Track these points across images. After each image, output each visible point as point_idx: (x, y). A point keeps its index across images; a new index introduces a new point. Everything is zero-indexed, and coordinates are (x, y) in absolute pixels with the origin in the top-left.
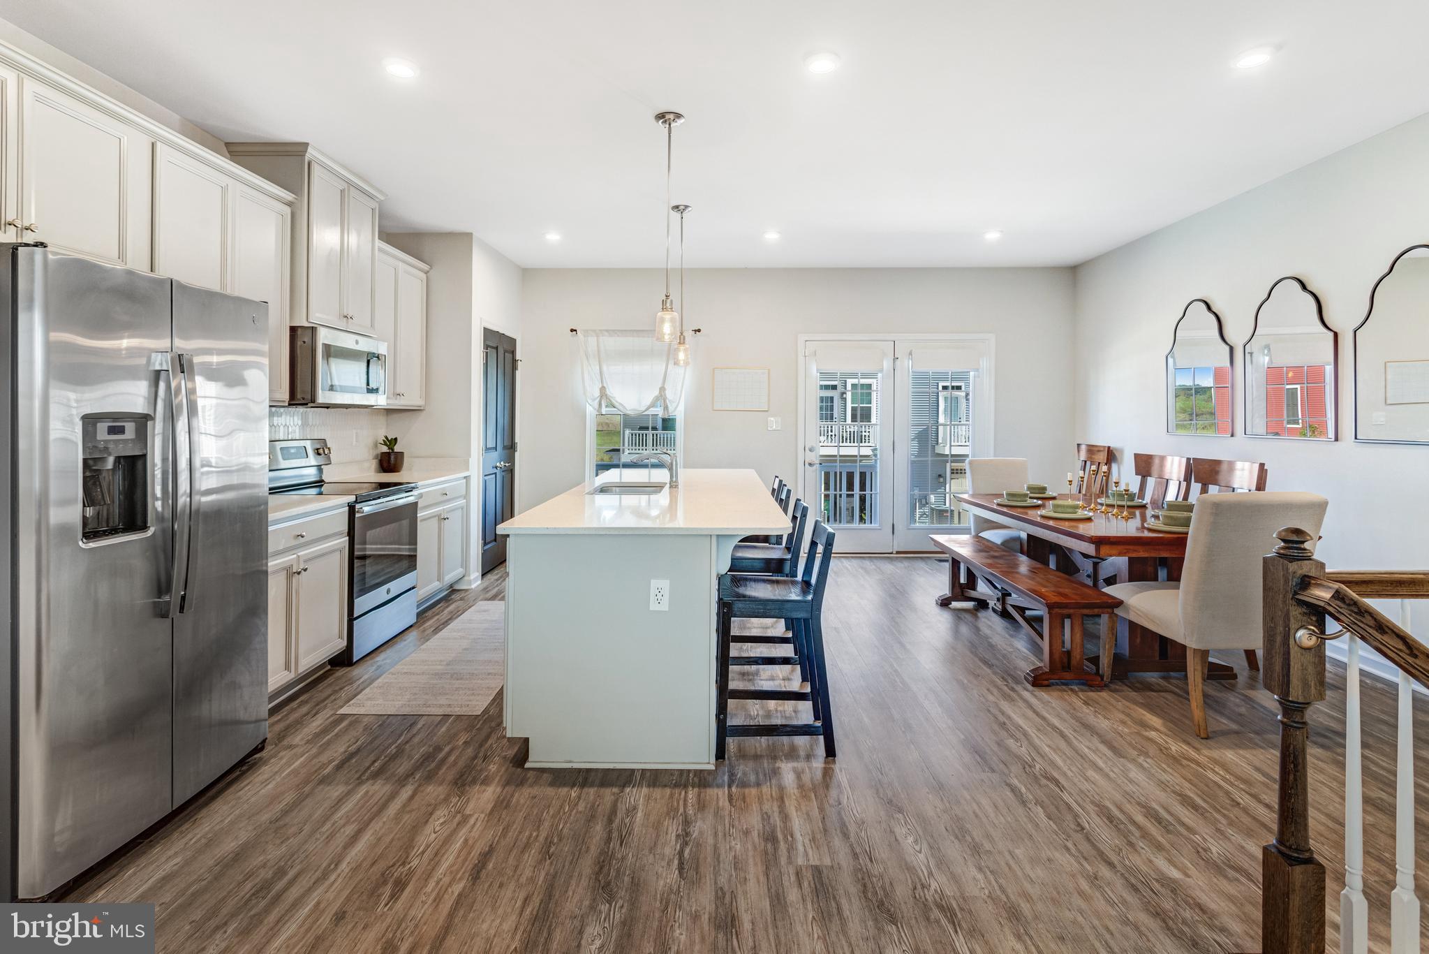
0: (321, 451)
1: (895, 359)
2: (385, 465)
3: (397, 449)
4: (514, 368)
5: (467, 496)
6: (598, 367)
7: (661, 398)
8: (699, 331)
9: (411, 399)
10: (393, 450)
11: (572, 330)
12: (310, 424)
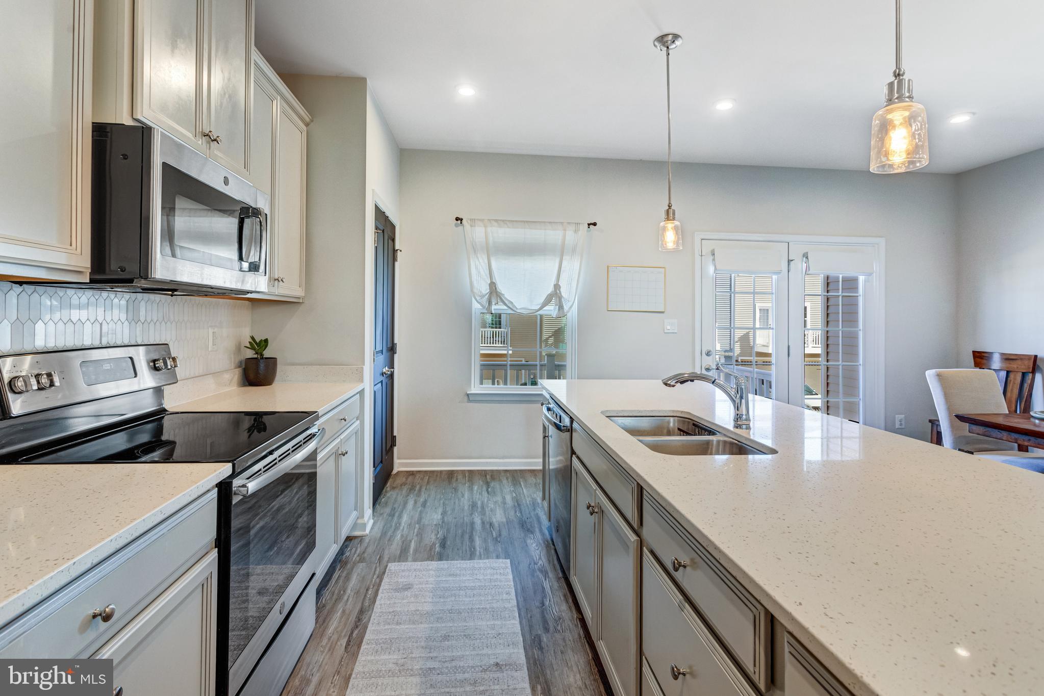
0: (160, 364)
1: (789, 261)
2: (252, 376)
3: (267, 353)
4: (395, 259)
5: (360, 417)
6: (486, 261)
7: (555, 295)
8: (595, 224)
9: (290, 289)
10: (262, 355)
11: (457, 219)
12: (142, 319)
